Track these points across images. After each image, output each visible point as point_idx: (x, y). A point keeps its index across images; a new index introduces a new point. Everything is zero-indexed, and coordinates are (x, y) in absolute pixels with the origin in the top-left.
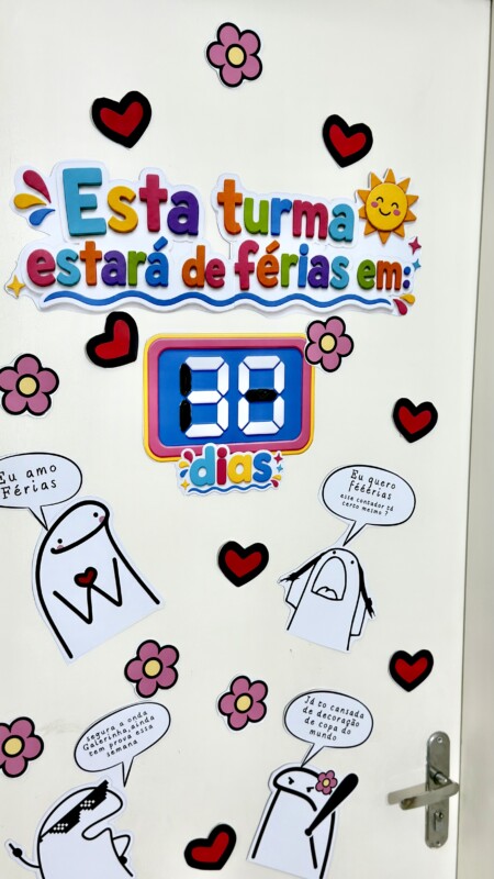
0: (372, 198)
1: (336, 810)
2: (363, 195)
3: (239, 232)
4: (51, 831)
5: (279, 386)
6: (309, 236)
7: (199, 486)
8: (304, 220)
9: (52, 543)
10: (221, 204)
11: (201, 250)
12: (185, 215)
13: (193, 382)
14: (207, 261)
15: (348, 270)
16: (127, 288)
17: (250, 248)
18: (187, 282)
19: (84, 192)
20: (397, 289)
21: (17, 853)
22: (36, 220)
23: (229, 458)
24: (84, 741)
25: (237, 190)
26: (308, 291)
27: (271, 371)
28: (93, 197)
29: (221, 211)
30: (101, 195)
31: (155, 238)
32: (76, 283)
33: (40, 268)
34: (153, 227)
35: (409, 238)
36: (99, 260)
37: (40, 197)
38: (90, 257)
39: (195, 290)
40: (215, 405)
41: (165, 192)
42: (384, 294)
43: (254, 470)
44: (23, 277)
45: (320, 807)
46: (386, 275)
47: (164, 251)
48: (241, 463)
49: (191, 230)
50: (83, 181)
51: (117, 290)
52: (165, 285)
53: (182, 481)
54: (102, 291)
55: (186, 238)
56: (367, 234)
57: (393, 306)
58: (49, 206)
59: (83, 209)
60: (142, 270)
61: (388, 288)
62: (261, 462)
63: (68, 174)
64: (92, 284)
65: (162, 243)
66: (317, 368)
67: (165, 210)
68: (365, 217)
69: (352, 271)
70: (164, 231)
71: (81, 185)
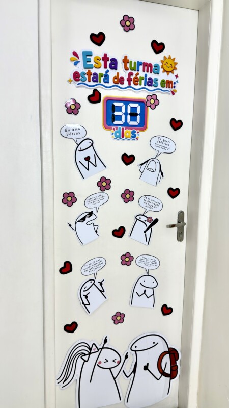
0: (165, 63)
1: (153, 227)
2: (162, 62)
3: (128, 70)
4: (79, 221)
5: (139, 112)
6: (147, 72)
7: (117, 138)
8: (146, 68)
9: (79, 149)
10: (123, 62)
11: (118, 74)
12: (114, 64)
13: (115, 109)
14: (120, 76)
15: (158, 82)
16: (98, 83)
17: (131, 74)
18: (114, 82)
19: (88, 57)
20: (172, 88)
21: (70, 226)
22: (76, 64)
23: (125, 131)
24: (87, 200)
25: (128, 59)
26: (147, 87)
27: (137, 108)
28: (90, 59)
29: (123, 64)
30: (92, 58)
31: (106, 70)
32: (85, 81)
33: (76, 76)
34: (105, 67)
35: (175, 74)
36: (91, 75)
37: (77, 58)
38: (89, 74)
39: (116, 84)
40: (121, 116)
41: (108, 58)
42: (168, 89)
43: (131, 135)
44: (72, 78)
45: (148, 226)
46: (168, 84)
47: (108, 74)
48: (128, 132)
49: (115, 68)
50: (87, 54)
51: (96, 83)
52: (108, 83)
53: (112, 136)
54: (92, 83)
55: (114, 70)
56: (163, 72)
57: (170, 92)
58: (79, 60)
59: (87, 62)
60: (102, 78)
61: (169, 87)
62: (133, 133)
63: (84, 52)
64: (89, 81)
65: (108, 71)
66: (149, 108)
67: (109, 63)
68: (163, 67)
69: (159, 82)
70: (108, 68)
71: (87, 55)
